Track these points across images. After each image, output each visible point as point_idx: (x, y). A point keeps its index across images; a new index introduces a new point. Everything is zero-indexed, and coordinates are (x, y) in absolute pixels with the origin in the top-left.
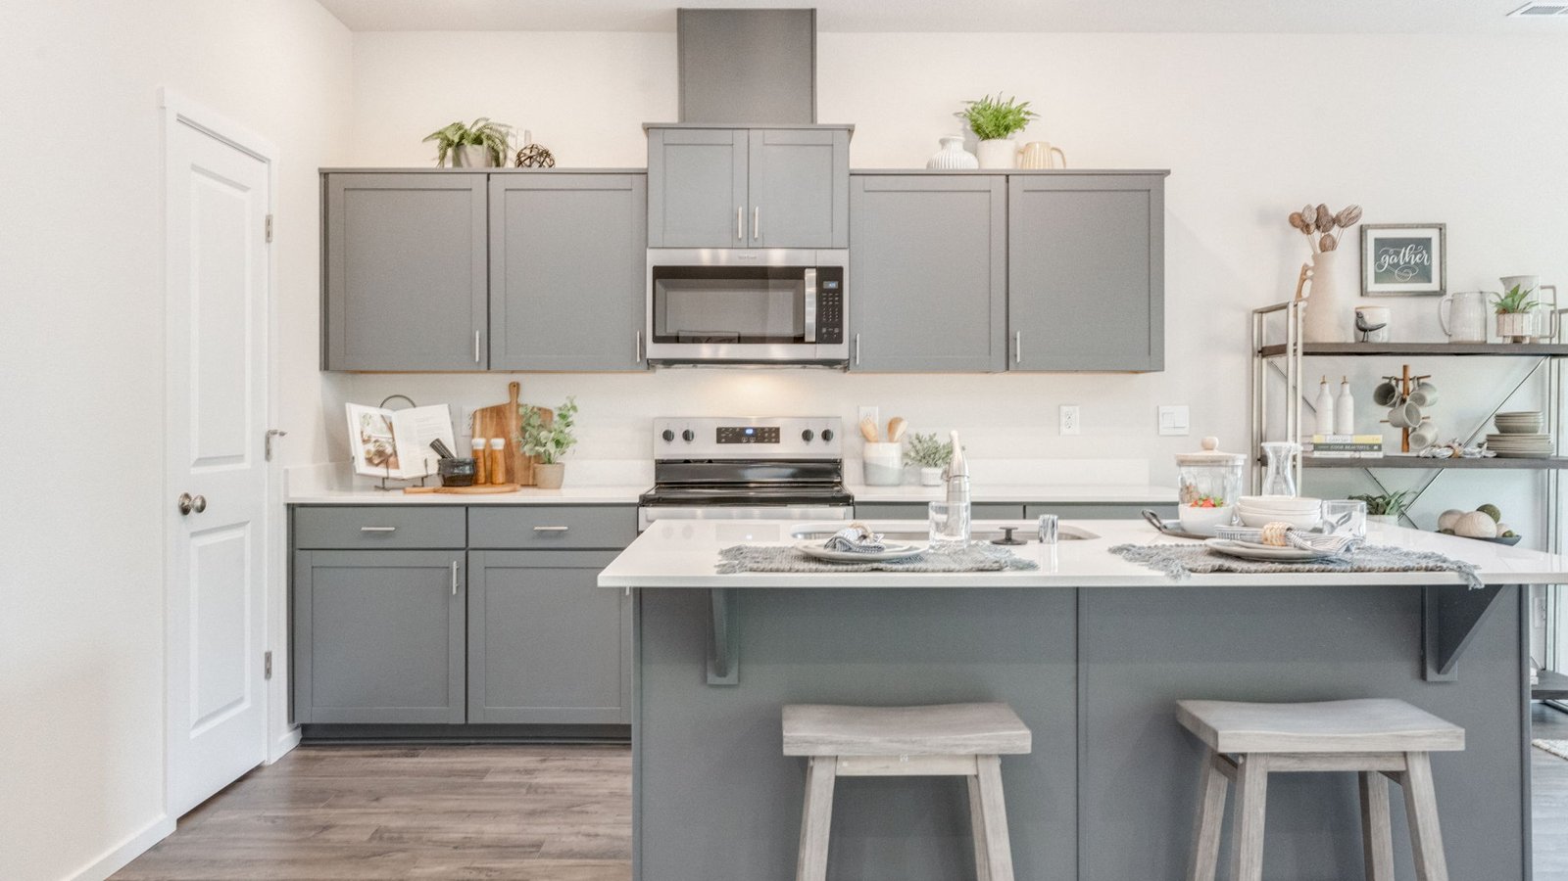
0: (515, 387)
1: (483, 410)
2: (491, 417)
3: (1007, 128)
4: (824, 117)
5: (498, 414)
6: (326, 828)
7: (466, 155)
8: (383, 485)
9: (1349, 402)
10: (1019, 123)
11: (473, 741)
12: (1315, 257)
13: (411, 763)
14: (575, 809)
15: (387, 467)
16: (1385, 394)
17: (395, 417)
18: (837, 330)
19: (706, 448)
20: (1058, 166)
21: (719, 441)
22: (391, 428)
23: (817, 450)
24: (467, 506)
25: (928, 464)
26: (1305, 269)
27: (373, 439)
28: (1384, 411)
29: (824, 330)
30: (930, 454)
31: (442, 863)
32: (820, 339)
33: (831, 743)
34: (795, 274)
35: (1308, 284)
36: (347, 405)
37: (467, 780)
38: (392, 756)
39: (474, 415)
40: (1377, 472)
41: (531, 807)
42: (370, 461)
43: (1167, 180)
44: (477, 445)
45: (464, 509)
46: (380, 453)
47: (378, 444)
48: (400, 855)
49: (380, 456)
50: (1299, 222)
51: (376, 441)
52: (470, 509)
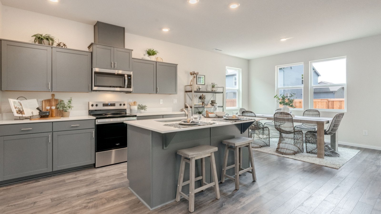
0: (53, 95)
1: (45, 101)
2: (47, 102)
3: (154, 54)
4: (126, 47)
5: (49, 101)
6: (35, 203)
7: (44, 42)
8: (20, 118)
9: (197, 99)
10: (156, 54)
11: (52, 175)
12: (193, 79)
13: (40, 183)
14: (96, 182)
15: (22, 114)
16: (200, 98)
17: (22, 102)
18: (130, 86)
19: (100, 107)
20: (162, 61)
21: (103, 106)
22: (21, 105)
23: (122, 107)
24: (52, 122)
25: (142, 109)
26: (191, 80)
27: (17, 108)
28: (200, 100)
29: (128, 86)
30: (142, 108)
31: (79, 201)
32: (128, 87)
33: (195, 154)
34: (122, 76)
35: (192, 82)
36: (9, 99)
37: (61, 183)
38: (32, 183)
39: (42, 102)
40: (199, 108)
41: (86, 184)
42: (17, 113)
43: (178, 65)
44: (47, 108)
45: (52, 123)
46: (20, 111)
47: (19, 108)
48: (65, 202)
49: (20, 112)
50: (191, 74)
51: (18, 108)
52: (53, 123)
